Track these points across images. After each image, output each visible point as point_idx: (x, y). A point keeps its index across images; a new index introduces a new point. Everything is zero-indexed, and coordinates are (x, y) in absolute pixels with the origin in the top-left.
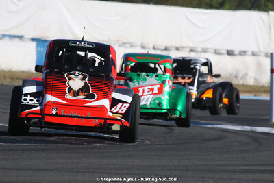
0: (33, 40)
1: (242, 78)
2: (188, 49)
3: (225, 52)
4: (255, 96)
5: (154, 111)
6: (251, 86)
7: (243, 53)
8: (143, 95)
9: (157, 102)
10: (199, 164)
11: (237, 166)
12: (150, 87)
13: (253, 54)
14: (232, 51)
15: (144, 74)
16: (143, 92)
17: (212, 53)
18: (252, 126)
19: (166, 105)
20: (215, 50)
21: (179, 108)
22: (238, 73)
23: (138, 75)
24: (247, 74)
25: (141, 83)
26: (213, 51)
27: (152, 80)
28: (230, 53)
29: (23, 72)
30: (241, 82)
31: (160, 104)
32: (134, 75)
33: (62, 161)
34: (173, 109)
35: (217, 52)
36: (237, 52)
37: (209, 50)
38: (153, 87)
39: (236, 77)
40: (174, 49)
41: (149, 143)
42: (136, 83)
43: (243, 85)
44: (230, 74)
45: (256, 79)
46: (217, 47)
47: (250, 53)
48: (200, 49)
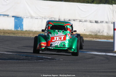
0: (13, 17)
1: (102, 32)
2: (79, 20)
3: (94, 21)
4: (107, 40)
5: (61, 48)
6: (105, 36)
7: (102, 22)
8: (56, 41)
9: (63, 44)
10: (83, 69)
11: (99, 69)
12: (60, 37)
13: (106, 22)
14: (97, 21)
15: (57, 30)
16: (56, 39)
17: (89, 22)
18: (106, 53)
19: (67, 46)
20: (90, 21)
21: (74, 47)
22: (100, 30)
23: (54, 31)
24: (103, 31)
25: (56, 35)
26: (89, 21)
27: (61, 34)
28: (96, 22)
29: (9, 30)
30: (101, 34)
31: (64, 45)
32: (52, 31)
33: (25, 68)
34: (70, 48)
35: (91, 21)
36: (99, 22)
37: (87, 21)
38: (61, 37)
39: (99, 32)
40: (73, 20)
41: (62, 60)
42: (53, 35)
43: (102, 35)
44: (97, 31)
45: (107, 33)
46: (91, 20)
47: (105, 22)
48: (84, 21)
